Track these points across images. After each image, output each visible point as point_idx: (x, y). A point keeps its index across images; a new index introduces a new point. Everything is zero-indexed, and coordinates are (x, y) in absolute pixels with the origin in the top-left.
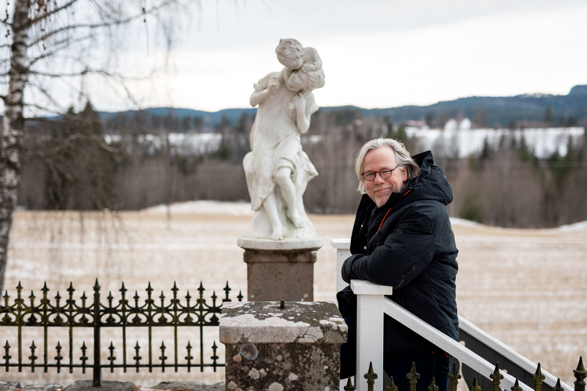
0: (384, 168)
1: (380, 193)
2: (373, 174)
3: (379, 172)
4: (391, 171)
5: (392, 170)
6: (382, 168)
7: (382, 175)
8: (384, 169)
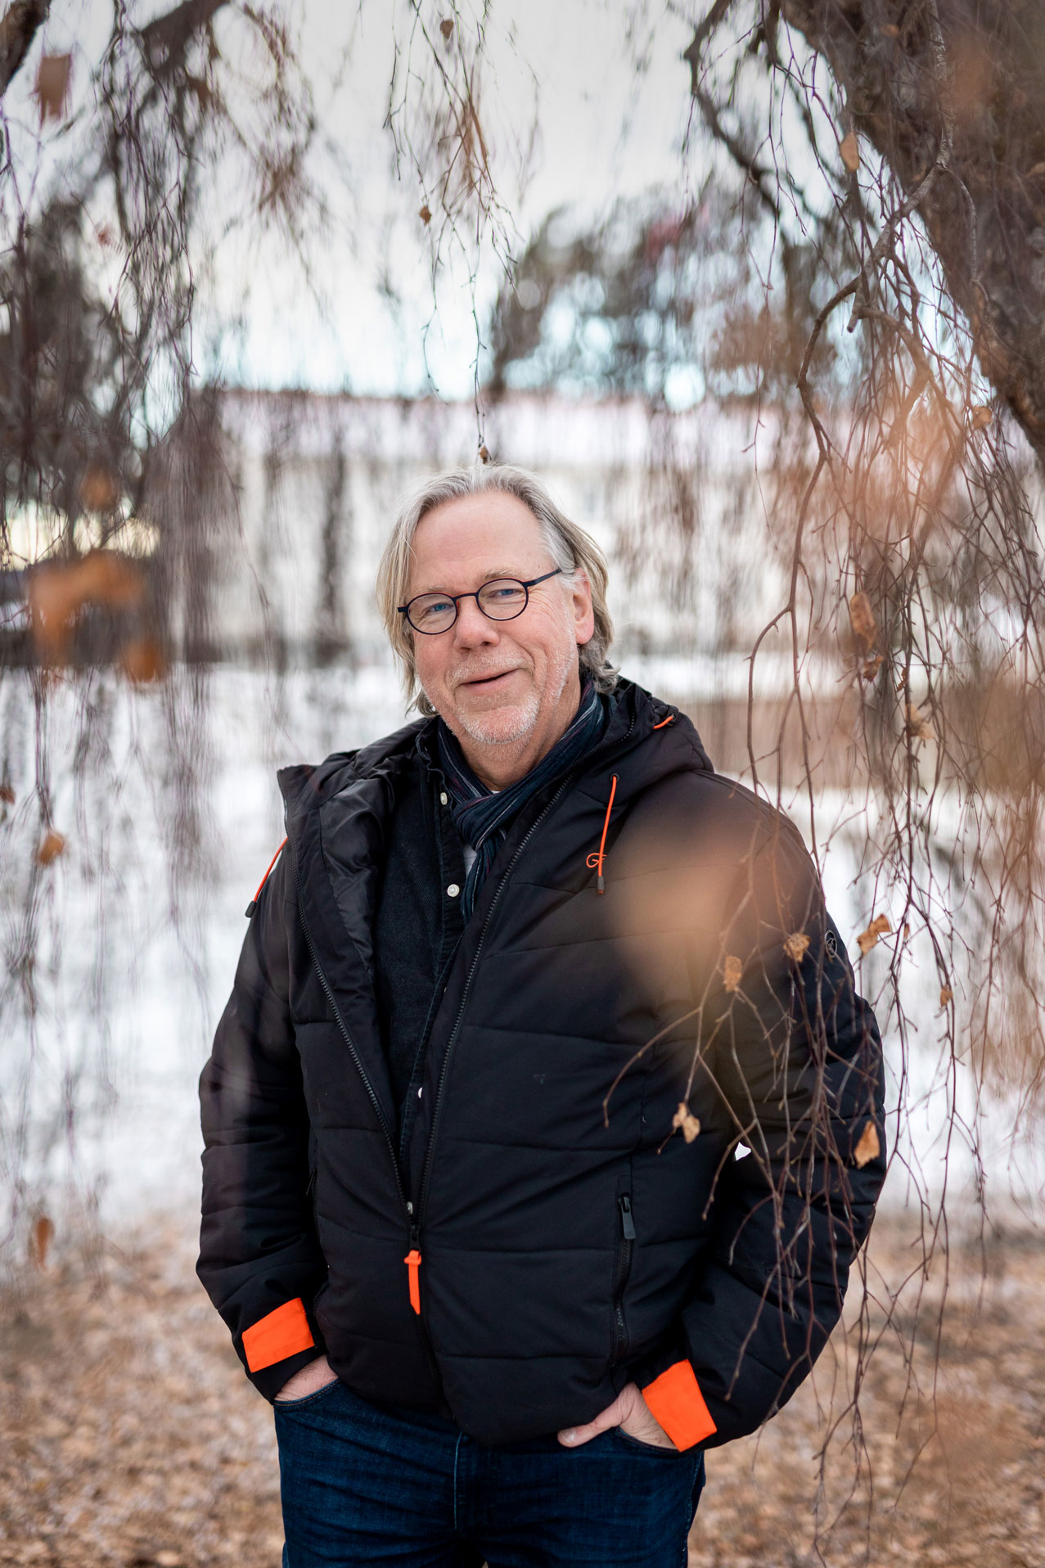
0: (494, 576)
1: (482, 695)
2: (450, 606)
3: (476, 595)
4: (527, 584)
5: (532, 583)
6: (487, 577)
7: (490, 609)
8: (495, 578)
